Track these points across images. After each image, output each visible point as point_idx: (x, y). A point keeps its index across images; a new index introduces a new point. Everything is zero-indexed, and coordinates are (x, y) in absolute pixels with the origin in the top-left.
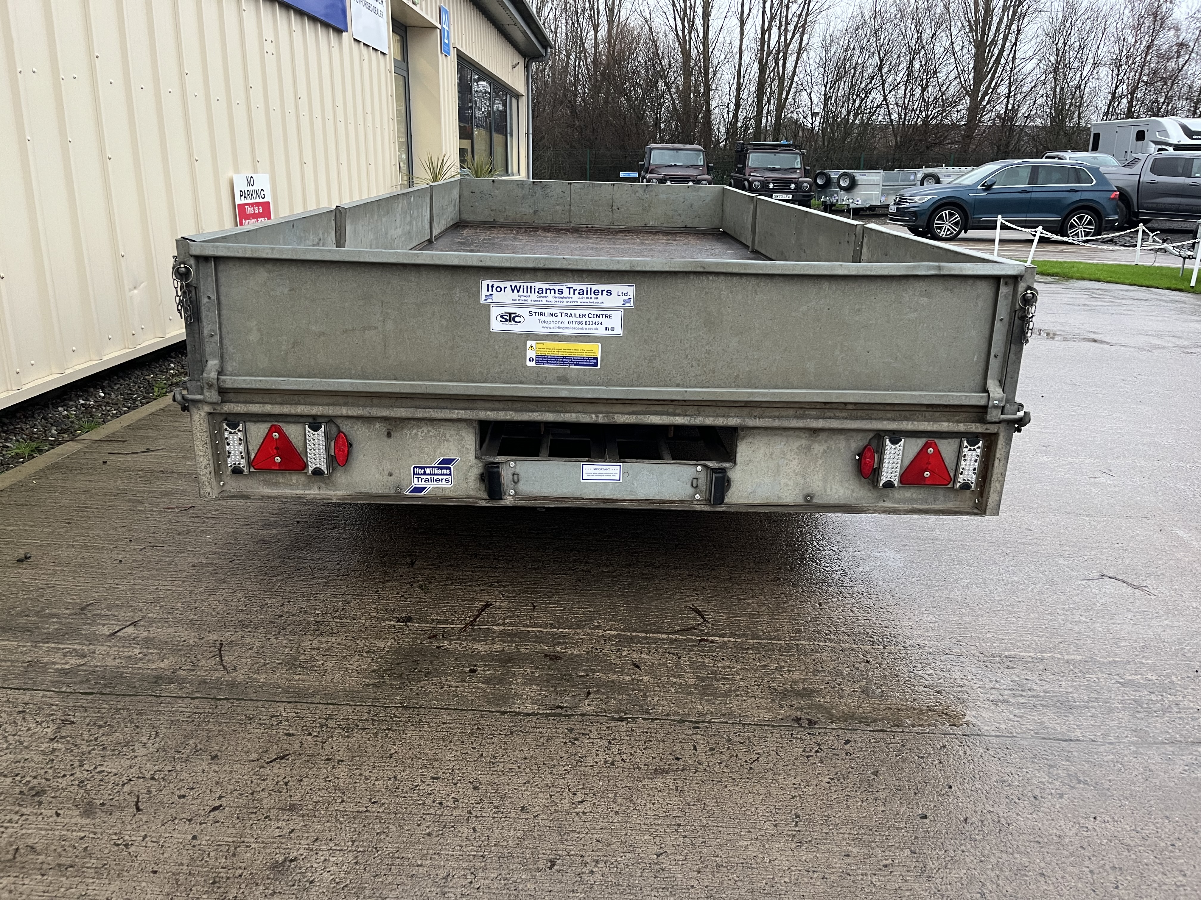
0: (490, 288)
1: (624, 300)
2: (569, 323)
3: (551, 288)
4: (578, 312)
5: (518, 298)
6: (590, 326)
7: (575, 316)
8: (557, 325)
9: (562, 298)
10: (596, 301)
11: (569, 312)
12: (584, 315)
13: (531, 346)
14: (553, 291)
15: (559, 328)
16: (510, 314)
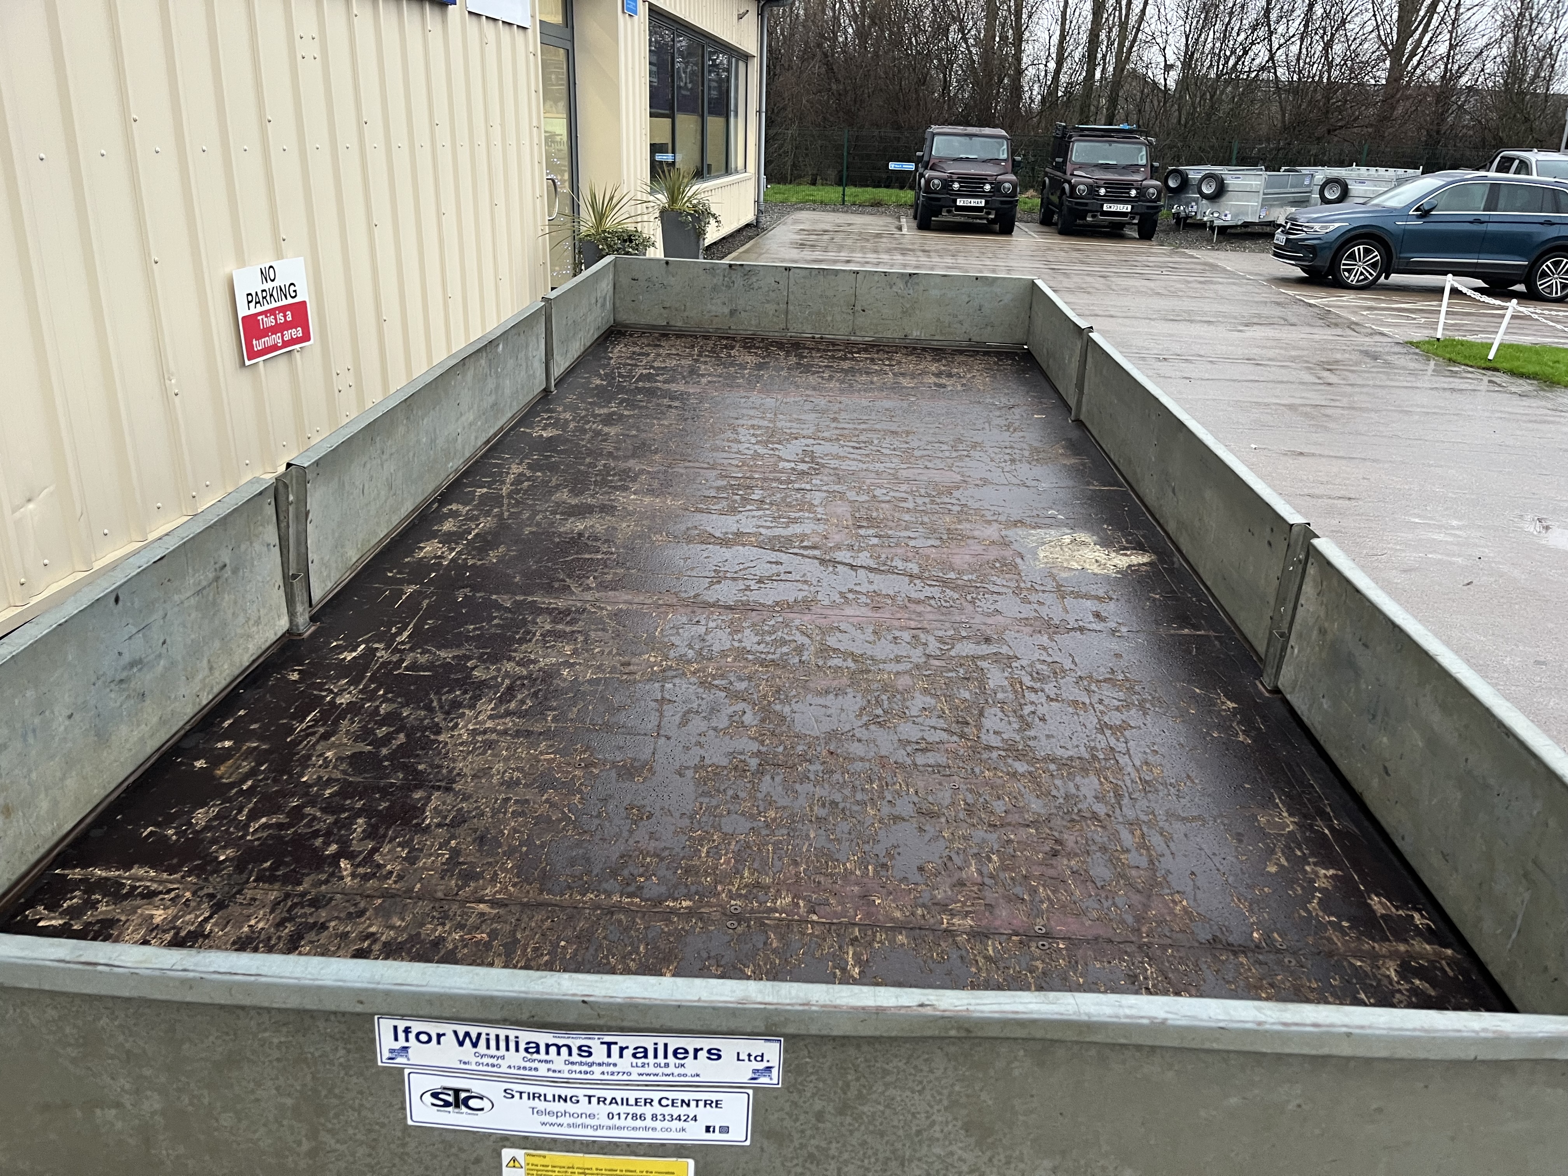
0: (402, 1036)
1: (755, 1071)
2: (611, 1116)
3: (560, 1042)
4: (632, 1096)
5: (474, 1060)
6: (666, 1124)
7: (626, 1102)
8: (579, 1121)
9: (591, 1065)
10: (681, 1071)
11: (609, 1095)
12: (648, 1102)
13: (514, 1159)
14: (564, 1050)
15: (586, 1126)
16: (457, 1091)
